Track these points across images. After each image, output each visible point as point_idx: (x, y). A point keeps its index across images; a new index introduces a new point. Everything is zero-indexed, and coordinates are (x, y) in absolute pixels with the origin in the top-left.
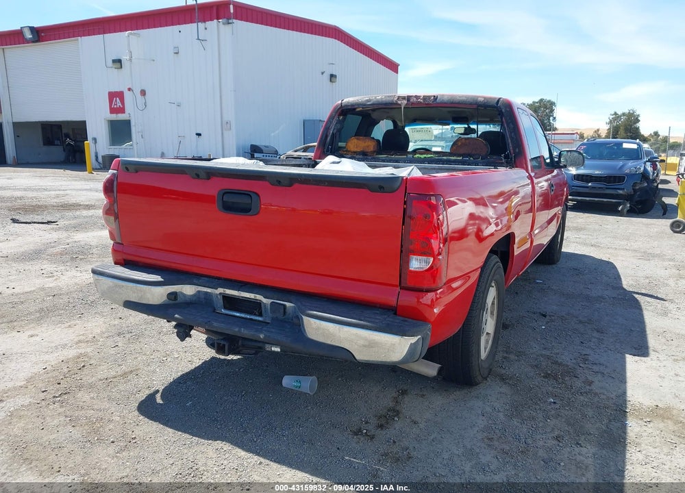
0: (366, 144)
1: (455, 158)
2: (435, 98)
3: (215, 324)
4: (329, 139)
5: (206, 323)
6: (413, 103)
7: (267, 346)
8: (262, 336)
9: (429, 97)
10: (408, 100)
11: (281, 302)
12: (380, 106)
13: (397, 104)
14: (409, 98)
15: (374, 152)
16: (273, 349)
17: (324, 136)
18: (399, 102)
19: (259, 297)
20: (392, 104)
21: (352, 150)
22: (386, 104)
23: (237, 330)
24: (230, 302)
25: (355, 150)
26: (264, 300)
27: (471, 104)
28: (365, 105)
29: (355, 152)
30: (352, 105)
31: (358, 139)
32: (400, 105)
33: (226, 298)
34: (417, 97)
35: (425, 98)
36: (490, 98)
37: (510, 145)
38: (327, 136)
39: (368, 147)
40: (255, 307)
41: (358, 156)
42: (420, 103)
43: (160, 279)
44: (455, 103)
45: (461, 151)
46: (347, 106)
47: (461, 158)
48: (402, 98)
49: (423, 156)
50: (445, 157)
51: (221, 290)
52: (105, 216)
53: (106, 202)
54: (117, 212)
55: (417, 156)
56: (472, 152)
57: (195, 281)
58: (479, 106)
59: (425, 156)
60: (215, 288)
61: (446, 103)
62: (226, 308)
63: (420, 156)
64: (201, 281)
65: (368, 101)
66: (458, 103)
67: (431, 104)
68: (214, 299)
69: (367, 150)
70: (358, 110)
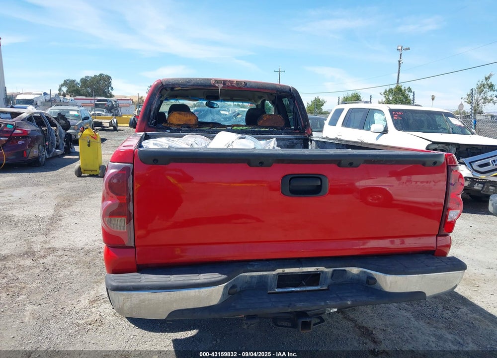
0: (188, 118)
1: (264, 129)
2: (245, 83)
3: (298, 305)
4: (152, 114)
6: (228, 87)
7: (327, 309)
8: (349, 303)
9: (241, 82)
10: (224, 84)
11: (343, 268)
12: (199, 87)
13: (214, 86)
14: (224, 82)
15: (196, 124)
16: (332, 311)
17: (148, 111)
18: (217, 85)
19: (321, 269)
20: (210, 86)
21: (175, 123)
22: (205, 86)
23: (323, 304)
24: (283, 280)
25: (178, 123)
26: (326, 270)
27: (272, 90)
28: (184, 85)
29: (179, 125)
30: (173, 85)
31: (179, 114)
32: (217, 87)
33: (281, 277)
34: (231, 82)
35: (238, 83)
36: (284, 86)
37: (301, 120)
38: (150, 111)
39: (190, 120)
40: (314, 278)
41: (183, 129)
42: (234, 86)
43: (224, 277)
44: (261, 89)
45: (267, 124)
46: (167, 85)
47: (268, 129)
48: (217, 81)
49: (240, 128)
50: (256, 129)
51: (280, 271)
52: (107, 219)
53: (110, 202)
54: (132, 211)
55: (235, 128)
56: (275, 125)
57: (249, 268)
58: (277, 91)
59: (242, 128)
60: (274, 270)
61: (253, 88)
62: (279, 287)
63: (237, 128)
64: (256, 266)
65: (188, 82)
66: (264, 89)
67: (242, 88)
68: (269, 281)
69: (189, 123)
70: (177, 89)
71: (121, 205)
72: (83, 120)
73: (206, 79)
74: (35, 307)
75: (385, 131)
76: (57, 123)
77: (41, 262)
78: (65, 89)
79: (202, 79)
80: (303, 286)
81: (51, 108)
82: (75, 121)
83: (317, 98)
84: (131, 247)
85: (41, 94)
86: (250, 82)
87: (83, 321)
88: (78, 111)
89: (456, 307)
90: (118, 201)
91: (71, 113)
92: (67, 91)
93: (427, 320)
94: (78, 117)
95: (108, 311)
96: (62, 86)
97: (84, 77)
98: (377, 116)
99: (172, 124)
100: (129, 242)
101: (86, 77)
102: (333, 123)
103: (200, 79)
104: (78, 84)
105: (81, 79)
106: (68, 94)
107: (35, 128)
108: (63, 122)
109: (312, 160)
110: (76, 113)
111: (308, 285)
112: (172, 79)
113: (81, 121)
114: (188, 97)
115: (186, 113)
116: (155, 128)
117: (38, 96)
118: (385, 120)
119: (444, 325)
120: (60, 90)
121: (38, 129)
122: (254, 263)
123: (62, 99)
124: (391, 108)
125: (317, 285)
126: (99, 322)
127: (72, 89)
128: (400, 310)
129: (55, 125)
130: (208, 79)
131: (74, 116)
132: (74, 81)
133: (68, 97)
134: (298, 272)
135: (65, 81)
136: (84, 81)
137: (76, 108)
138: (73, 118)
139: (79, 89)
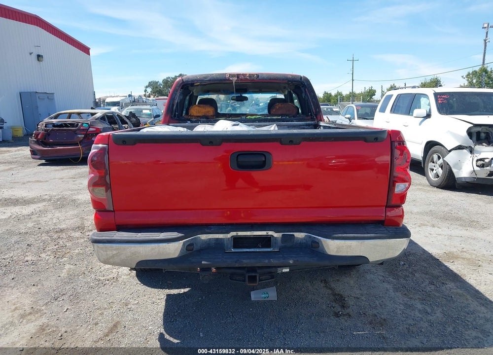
0: (207, 110)
1: (276, 117)
2: (258, 75)
3: (245, 261)
4: (174, 107)
5: (236, 262)
6: (241, 80)
7: (279, 269)
8: (291, 262)
9: (253, 75)
10: (238, 77)
11: (291, 233)
12: (216, 82)
13: (229, 80)
14: (238, 75)
15: (214, 116)
16: (284, 271)
17: (171, 105)
18: (231, 79)
19: (270, 233)
20: (225, 80)
21: (195, 115)
22: (221, 80)
23: (267, 261)
25: (198, 115)
26: (276, 235)
27: (284, 80)
28: (202, 80)
29: (198, 117)
30: (192, 81)
31: (199, 106)
32: (232, 81)
33: (236, 239)
34: (244, 75)
35: (250, 75)
36: (296, 76)
37: (313, 107)
38: (173, 105)
39: (208, 112)
40: (266, 241)
41: (202, 119)
42: (247, 79)
43: (180, 235)
44: (273, 79)
45: (280, 112)
46: (187, 81)
47: (280, 117)
48: (232, 75)
49: (253, 117)
50: (269, 118)
51: (234, 234)
52: (91, 188)
53: (93, 175)
54: (109, 183)
55: (248, 117)
56: (288, 113)
57: (207, 231)
58: (289, 81)
59: (255, 117)
60: (228, 233)
61: (266, 79)
62: (235, 247)
63: (251, 117)
64: (212, 229)
65: (205, 78)
66: (275, 79)
67: (254, 80)
68: (225, 242)
69: (208, 114)
70: (196, 84)
71: (101, 177)
72: (155, 117)
73: (221, 74)
74: (72, 267)
75: (428, 116)
76: (127, 121)
77: (87, 234)
78: (149, 90)
79: (218, 74)
80: (259, 247)
81: (127, 108)
82: (148, 119)
83: (392, 85)
84: (112, 211)
85: (126, 96)
86: (262, 74)
87: (104, 278)
88: (150, 110)
89: (443, 283)
90: (98, 175)
91: (144, 111)
92: (151, 91)
93: (406, 292)
94: (150, 116)
95: (125, 272)
96: (147, 87)
97: (165, 78)
98: (423, 101)
99: (193, 116)
100: (109, 207)
101: (167, 78)
102: (383, 110)
103: (216, 74)
104: (161, 85)
105: (163, 80)
106: (152, 95)
107: (107, 126)
108: (135, 119)
109: (254, 139)
110: (148, 112)
111: (263, 247)
112: (192, 76)
113: (153, 119)
114: (220, 91)
115: (205, 105)
116: (177, 120)
117: (124, 98)
118: (429, 105)
119: (420, 297)
120: (145, 91)
121: (110, 126)
122: (212, 227)
123: (144, 100)
124: (437, 92)
125: (269, 247)
126: (116, 279)
127: (155, 90)
128: (383, 283)
129: (127, 123)
130: (223, 74)
131: (146, 114)
132: (157, 82)
133: (152, 98)
134: (250, 236)
135: (149, 83)
136: (166, 82)
137: (148, 107)
138: (145, 116)
139: (162, 89)
